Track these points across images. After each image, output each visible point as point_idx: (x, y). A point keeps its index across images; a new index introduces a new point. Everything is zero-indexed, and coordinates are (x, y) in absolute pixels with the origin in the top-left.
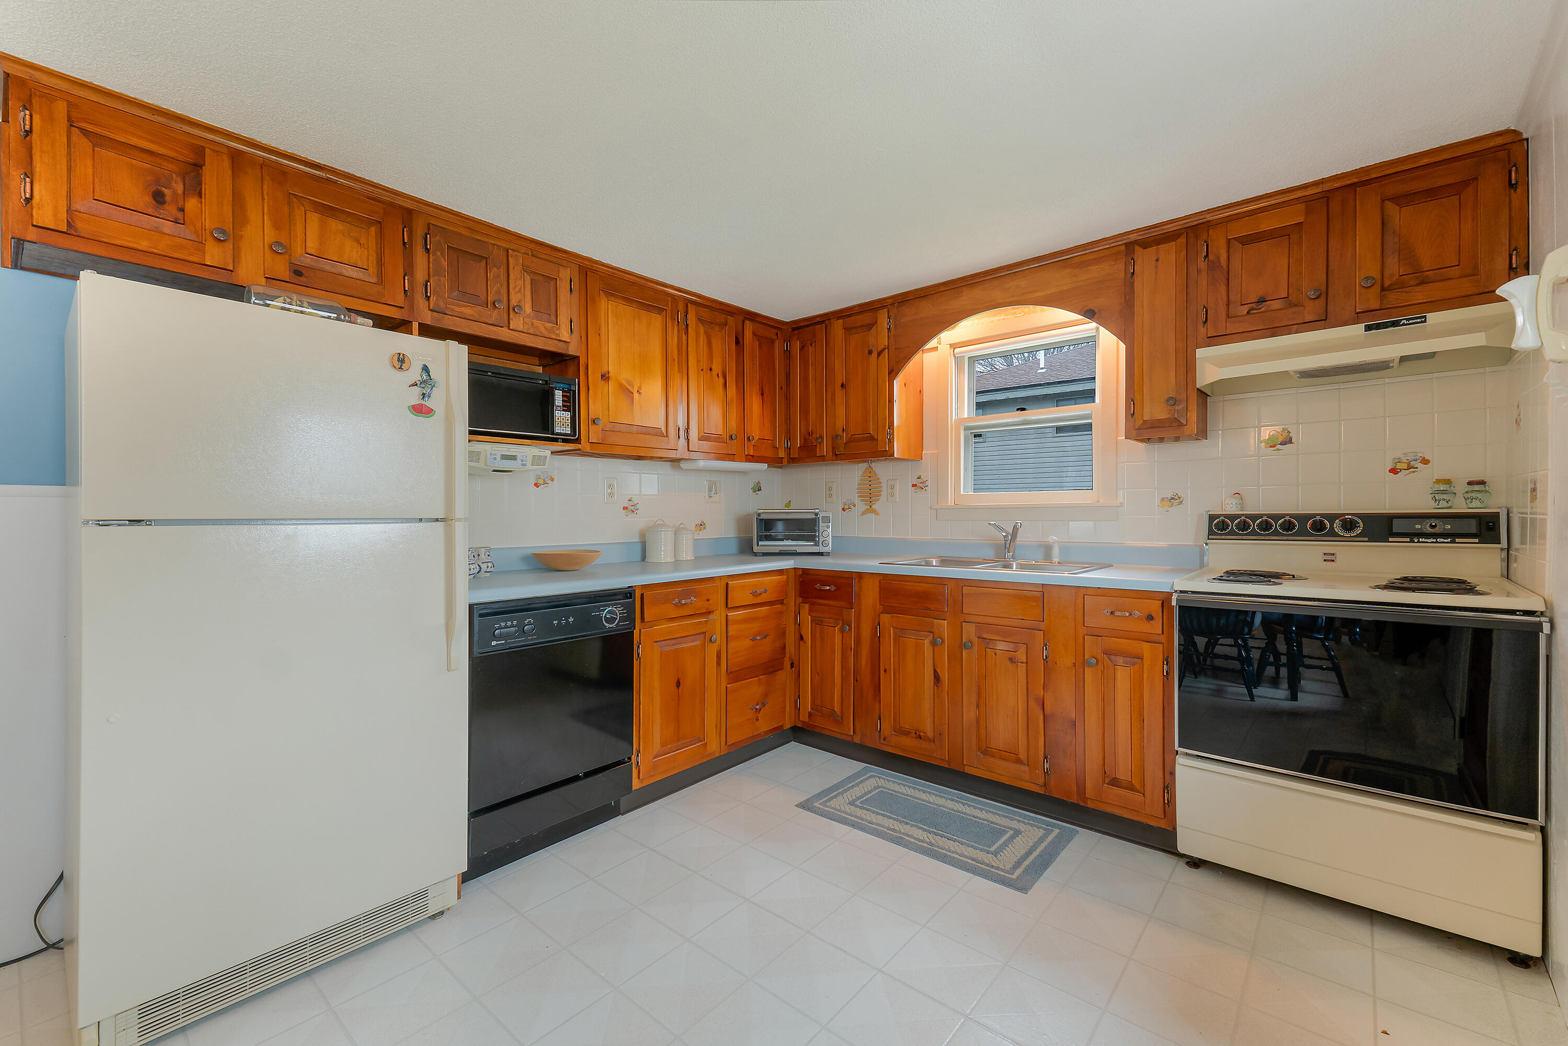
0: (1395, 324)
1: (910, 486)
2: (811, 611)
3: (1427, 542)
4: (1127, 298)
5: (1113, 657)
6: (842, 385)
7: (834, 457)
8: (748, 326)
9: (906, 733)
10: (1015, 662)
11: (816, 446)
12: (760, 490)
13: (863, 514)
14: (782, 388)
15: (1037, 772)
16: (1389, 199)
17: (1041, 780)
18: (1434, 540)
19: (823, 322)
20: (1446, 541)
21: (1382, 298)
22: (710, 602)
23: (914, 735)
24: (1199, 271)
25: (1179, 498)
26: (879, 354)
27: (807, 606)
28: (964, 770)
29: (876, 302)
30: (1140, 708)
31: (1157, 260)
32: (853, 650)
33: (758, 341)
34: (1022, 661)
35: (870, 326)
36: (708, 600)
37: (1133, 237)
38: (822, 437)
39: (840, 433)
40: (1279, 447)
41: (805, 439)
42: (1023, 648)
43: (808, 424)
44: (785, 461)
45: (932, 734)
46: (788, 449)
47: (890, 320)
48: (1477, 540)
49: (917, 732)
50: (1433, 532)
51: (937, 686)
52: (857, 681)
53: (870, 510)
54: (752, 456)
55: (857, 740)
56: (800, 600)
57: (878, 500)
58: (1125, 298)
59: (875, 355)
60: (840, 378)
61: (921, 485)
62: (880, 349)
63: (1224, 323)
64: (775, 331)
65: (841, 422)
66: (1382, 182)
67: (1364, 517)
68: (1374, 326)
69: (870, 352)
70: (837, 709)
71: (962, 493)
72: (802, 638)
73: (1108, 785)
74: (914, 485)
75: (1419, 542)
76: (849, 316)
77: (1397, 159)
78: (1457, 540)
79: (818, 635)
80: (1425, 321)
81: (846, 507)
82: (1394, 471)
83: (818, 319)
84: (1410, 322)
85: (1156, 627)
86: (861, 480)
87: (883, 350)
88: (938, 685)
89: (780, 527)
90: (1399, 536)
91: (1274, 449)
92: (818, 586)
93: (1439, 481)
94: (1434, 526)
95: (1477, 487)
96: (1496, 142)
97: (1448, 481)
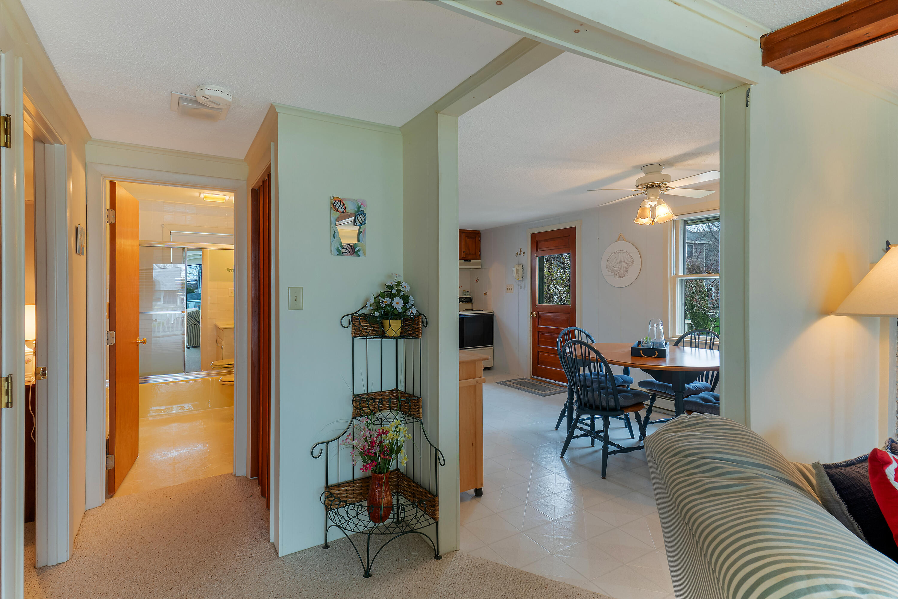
93: (464, 291)
94: (465, 299)
95: (468, 292)
96: (478, 232)
97: (465, 291)
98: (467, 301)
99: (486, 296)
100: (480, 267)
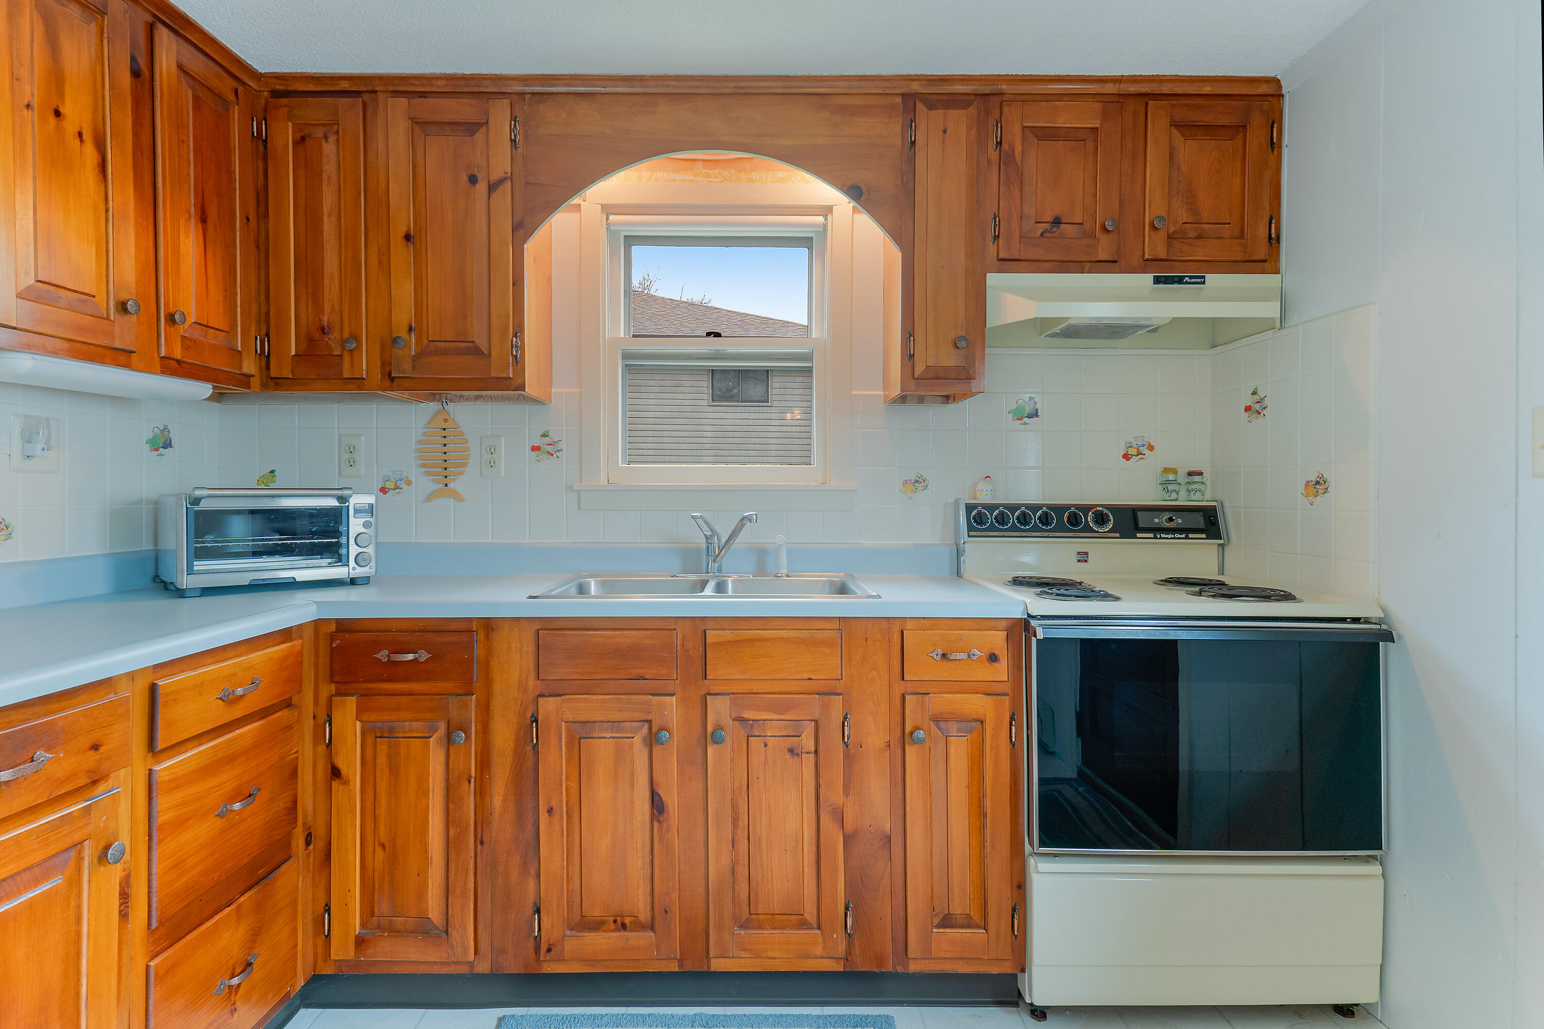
0: (1180, 280)
1: (528, 448)
2: (361, 711)
3: (1167, 538)
4: (904, 179)
5: (942, 725)
6: (408, 237)
7: (387, 383)
8: (165, 39)
9: (596, 926)
10: (798, 755)
11: (341, 356)
12: (168, 445)
13: (430, 498)
14: (248, 219)
15: (835, 936)
16: (1178, 126)
17: (842, 948)
18: (1172, 536)
19: (357, 94)
20: (1181, 536)
21: (1169, 246)
22: (102, 750)
23: (612, 926)
24: (989, 162)
25: (924, 481)
26: (492, 188)
27: (351, 702)
28: (709, 966)
29: (487, 79)
30: (980, 797)
31: (945, 131)
32: (473, 780)
33: (192, 89)
34: (808, 751)
35: (472, 128)
36: (95, 747)
37: (916, 87)
38: (356, 338)
39: (403, 334)
40: (1026, 420)
41: (311, 341)
42: (809, 728)
43: (319, 310)
44: (256, 382)
45: (649, 914)
46: (265, 359)
47: (515, 123)
48: (1204, 536)
49: (619, 918)
50: (1169, 526)
51: (659, 821)
52: (482, 843)
53: (446, 489)
54: (178, 361)
55: (483, 967)
56: (327, 689)
57: (462, 473)
58: (902, 181)
59: (481, 188)
60: (402, 222)
61: (549, 448)
62: (494, 177)
63: (1018, 243)
64: (234, 84)
65: (403, 315)
66: (1172, 102)
67: (1113, 509)
68: (1163, 279)
69: (473, 180)
70: (434, 911)
71: (620, 465)
72: (336, 773)
73: (938, 928)
74: (535, 449)
75: (1161, 538)
76: (423, 95)
77: (1189, 76)
78: (1190, 536)
79: (382, 760)
80: (1204, 283)
81: (390, 485)
82: (1126, 457)
83: (345, 85)
84: (1193, 280)
85: (1001, 671)
86: (424, 434)
87: (501, 181)
88: (661, 819)
89: (238, 528)
90: (1148, 532)
91: (1021, 422)
92: (383, 655)
93: (1167, 470)
94: (1171, 519)
95: (1197, 478)
96: (1264, 89)
97: (1174, 471)
98: (1186, 531)
99: (1318, 500)
100: (1272, 310)
